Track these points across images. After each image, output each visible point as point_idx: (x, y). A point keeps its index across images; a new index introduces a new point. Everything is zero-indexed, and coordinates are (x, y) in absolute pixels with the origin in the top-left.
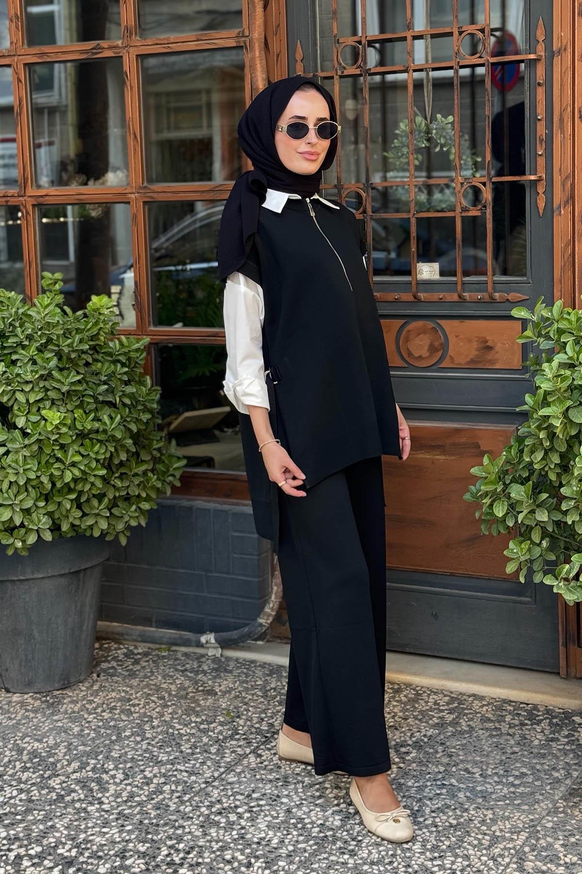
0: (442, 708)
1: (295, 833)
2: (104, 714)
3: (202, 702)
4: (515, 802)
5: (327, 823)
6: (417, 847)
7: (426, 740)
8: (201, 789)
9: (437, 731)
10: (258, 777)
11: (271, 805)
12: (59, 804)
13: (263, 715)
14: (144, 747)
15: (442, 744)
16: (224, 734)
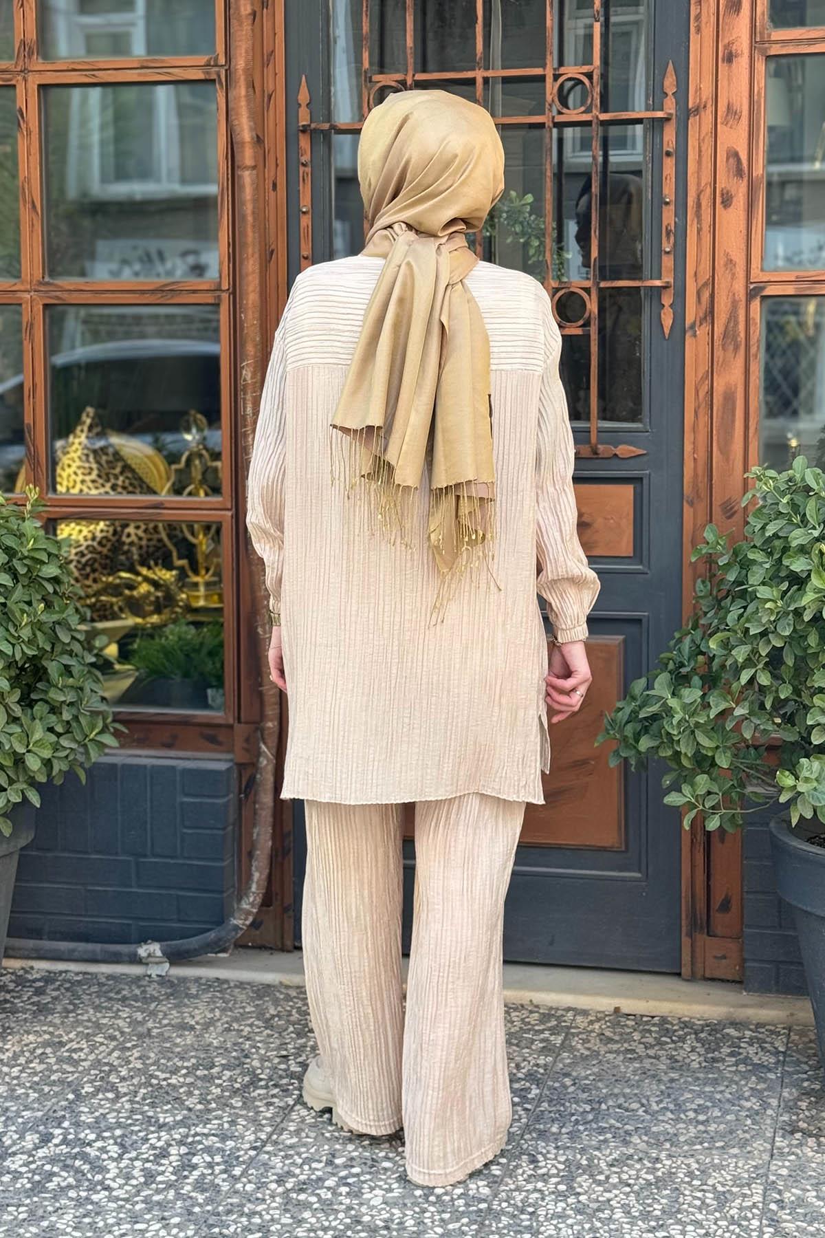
0: (537, 1028)
1: (432, 1209)
2: (32, 1065)
3: (178, 1040)
4: (717, 1145)
5: (470, 1192)
6: (618, 1214)
7: (541, 1071)
8: (252, 1159)
9: (550, 1059)
10: (328, 1135)
11: (370, 1173)
12: (43, 1195)
13: (284, 1053)
14: (127, 1106)
15: (567, 1075)
16: (239, 1080)
